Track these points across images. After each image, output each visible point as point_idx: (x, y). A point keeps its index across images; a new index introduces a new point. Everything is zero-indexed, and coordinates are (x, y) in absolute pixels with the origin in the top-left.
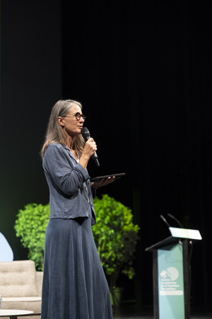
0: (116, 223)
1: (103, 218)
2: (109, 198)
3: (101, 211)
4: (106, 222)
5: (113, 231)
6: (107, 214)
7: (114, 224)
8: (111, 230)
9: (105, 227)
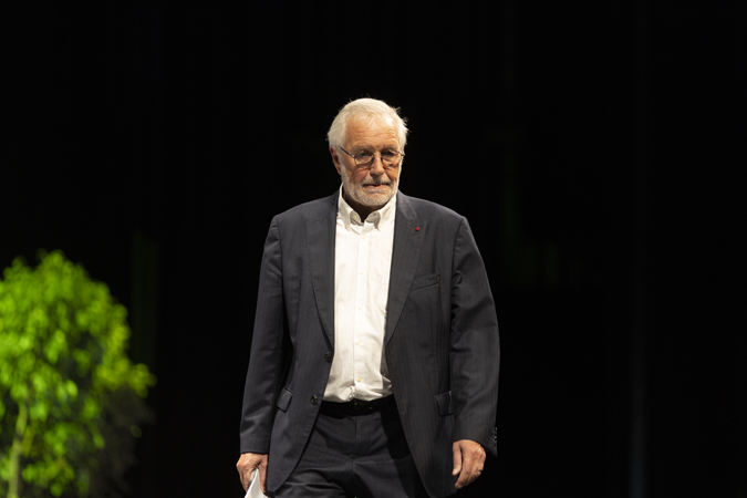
0: (82, 358)
1: (43, 339)
2: (67, 268)
3: (39, 316)
4: (52, 354)
5: (72, 389)
6: (58, 326)
7: (75, 364)
8: (64, 381)
9: (46, 370)
